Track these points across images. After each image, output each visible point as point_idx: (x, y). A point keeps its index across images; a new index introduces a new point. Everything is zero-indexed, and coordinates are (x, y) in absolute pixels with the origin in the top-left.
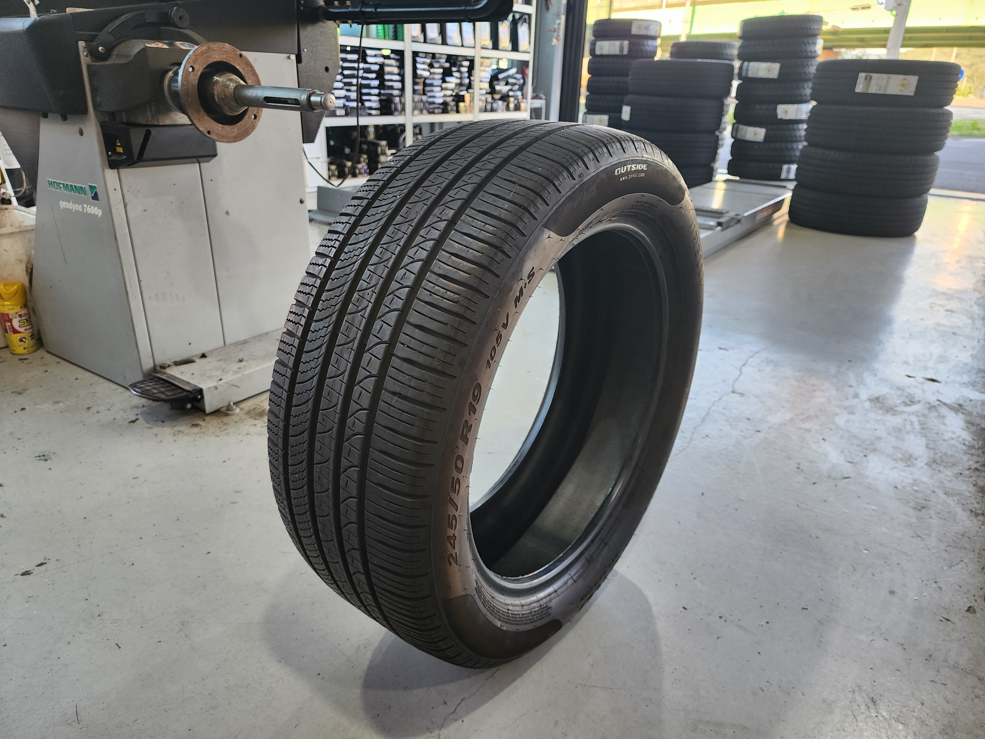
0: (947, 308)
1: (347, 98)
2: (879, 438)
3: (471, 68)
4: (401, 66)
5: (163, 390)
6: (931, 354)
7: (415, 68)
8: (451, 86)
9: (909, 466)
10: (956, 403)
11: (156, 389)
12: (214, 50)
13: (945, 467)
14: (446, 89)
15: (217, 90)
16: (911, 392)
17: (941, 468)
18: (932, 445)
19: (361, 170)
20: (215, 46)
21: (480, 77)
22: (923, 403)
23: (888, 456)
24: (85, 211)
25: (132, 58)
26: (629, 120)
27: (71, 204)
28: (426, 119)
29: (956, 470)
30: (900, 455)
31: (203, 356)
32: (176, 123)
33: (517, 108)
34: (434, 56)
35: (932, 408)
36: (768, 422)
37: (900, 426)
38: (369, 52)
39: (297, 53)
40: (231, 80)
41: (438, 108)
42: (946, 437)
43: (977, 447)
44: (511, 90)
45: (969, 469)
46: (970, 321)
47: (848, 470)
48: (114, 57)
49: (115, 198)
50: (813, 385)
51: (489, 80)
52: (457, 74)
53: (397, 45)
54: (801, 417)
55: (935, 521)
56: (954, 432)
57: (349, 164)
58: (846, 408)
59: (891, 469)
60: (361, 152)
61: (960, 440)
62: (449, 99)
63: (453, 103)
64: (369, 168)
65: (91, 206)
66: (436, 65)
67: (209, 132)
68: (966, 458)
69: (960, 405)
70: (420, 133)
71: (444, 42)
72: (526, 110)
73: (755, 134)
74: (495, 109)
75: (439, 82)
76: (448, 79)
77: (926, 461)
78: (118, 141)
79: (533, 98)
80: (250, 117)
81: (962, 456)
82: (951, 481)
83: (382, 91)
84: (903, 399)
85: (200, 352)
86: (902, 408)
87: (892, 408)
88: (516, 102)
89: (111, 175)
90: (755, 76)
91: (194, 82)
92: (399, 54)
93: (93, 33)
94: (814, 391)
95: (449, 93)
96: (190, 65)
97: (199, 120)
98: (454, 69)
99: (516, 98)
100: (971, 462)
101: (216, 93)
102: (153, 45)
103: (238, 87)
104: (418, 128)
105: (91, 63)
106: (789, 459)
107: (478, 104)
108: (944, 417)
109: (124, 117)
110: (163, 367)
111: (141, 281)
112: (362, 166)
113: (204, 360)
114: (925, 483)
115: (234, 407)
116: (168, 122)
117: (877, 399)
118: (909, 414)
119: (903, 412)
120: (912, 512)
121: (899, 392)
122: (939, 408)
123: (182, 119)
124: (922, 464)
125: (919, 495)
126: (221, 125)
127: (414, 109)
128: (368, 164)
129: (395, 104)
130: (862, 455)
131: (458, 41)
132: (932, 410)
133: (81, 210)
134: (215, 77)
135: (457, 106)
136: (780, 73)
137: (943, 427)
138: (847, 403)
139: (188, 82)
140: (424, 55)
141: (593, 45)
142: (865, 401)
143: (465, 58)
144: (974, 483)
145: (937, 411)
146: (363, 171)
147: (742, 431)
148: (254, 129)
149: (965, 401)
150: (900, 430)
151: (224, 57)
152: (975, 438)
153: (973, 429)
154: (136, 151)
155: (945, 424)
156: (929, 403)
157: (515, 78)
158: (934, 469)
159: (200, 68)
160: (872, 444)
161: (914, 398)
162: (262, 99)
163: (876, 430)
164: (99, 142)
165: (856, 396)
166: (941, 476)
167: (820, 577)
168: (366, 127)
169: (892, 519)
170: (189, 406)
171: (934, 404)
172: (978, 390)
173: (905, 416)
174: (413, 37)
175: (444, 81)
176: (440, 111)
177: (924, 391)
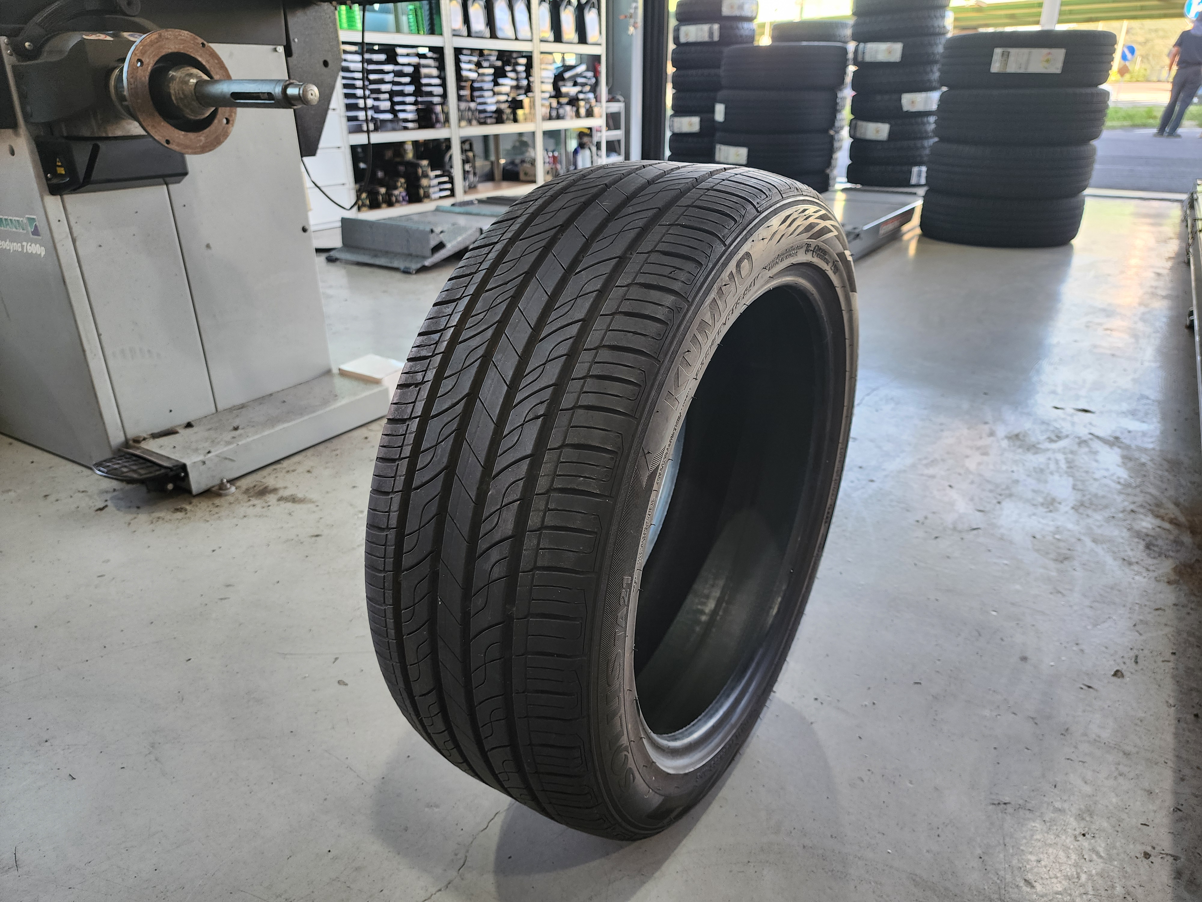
0: (1105, 326)
1: (376, 110)
2: (1017, 482)
3: (529, 67)
4: (441, 67)
5: (134, 467)
6: (1084, 381)
7: (458, 69)
8: (506, 89)
9: (1051, 511)
10: (1110, 436)
11: (125, 467)
12: (167, 39)
13: (1095, 510)
14: (499, 94)
15: (174, 88)
16: (1058, 426)
17: (1090, 512)
18: (1080, 486)
19: (398, 198)
20: (169, 33)
21: (541, 78)
22: (1072, 437)
23: (1027, 501)
24: (25, 251)
25: (67, 53)
26: (724, 122)
27: (7, 242)
28: (476, 131)
29: (1107, 513)
30: (1041, 500)
31: (189, 425)
32: (129, 134)
33: (590, 114)
34: (481, 52)
35: (1082, 442)
36: (884, 470)
37: (1042, 466)
38: (399, 51)
39: (285, 44)
40: (191, 75)
41: (491, 117)
42: (1097, 476)
43: (1134, 485)
44: (581, 92)
45: (1123, 511)
46: (1132, 340)
47: (977, 520)
48: (45, 54)
49: (61, 232)
50: (941, 424)
51: (552, 80)
52: (512, 75)
53: (435, 41)
54: (924, 462)
55: (1079, 574)
56: (1107, 470)
57: (383, 190)
58: (978, 448)
59: (1030, 516)
60: (398, 175)
61: (1115, 478)
62: (504, 106)
63: (508, 111)
64: (408, 194)
65: (32, 243)
66: (485, 64)
67: (168, 142)
68: (1119, 499)
69: (1117, 438)
70: (471, 149)
71: (493, 35)
72: (601, 116)
73: (877, 132)
74: (561, 115)
75: (490, 85)
76: (501, 81)
77: (1071, 505)
78: (58, 160)
79: (609, 101)
80: (220, 122)
81: (1116, 496)
82: (1100, 527)
83: (420, 99)
84: (1048, 434)
85: (185, 421)
86: (1047, 445)
87: (1034, 446)
88: (588, 106)
89: (53, 202)
90: (873, 60)
91: (143, 78)
92: (438, 51)
93: (18, 26)
94: (942, 430)
95: (503, 98)
96: (137, 58)
97: (153, 127)
98: (508, 68)
99: (587, 100)
100: (1126, 503)
101: (172, 92)
102: (93, 37)
103: (200, 83)
104: (467, 143)
105: (17, 63)
106: (908, 511)
107: (542, 110)
108: (1096, 453)
109: (64, 129)
110: (137, 441)
111: (101, 335)
112: (400, 192)
113: (189, 431)
114: (1069, 530)
115: (228, 485)
116: (119, 133)
117: (1017, 436)
118: (1054, 451)
119: (1048, 450)
120: (1052, 565)
121: (1044, 427)
122: (1090, 442)
123: (134, 128)
124: (1067, 509)
125: (1062, 544)
126: (183, 133)
127: (460, 119)
128: (407, 190)
129: (436, 114)
130: (995, 501)
131: (511, 34)
132: (1083, 445)
133: (20, 250)
134: (170, 72)
135: (515, 114)
136: (904, 54)
137: (1094, 464)
138: (980, 443)
139: (136, 79)
140: (469, 52)
141: (677, 30)
142: (1002, 439)
143: (521, 54)
144: (1129, 527)
145: (1088, 446)
146: (401, 199)
147: (852, 482)
148: (228, 136)
149: (1122, 433)
150: (1042, 471)
151: (181, 47)
152: (1132, 475)
153: (1130, 464)
154: (81, 170)
155: (1097, 461)
156: (1079, 438)
157: (585, 77)
158: (1081, 514)
159: (150, 62)
160: (1008, 488)
161: (1061, 432)
162: (229, 96)
163: (1013, 472)
164: (34, 161)
165: (992, 434)
166: (1090, 521)
167: (937, 645)
168: (402, 144)
169: (1028, 574)
170: (170, 486)
171: (1084, 438)
172: (1138, 420)
173: (1049, 454)
174: (454, 30)
175: (496, 84)
176: (494, 120)
177: (1073, 424)
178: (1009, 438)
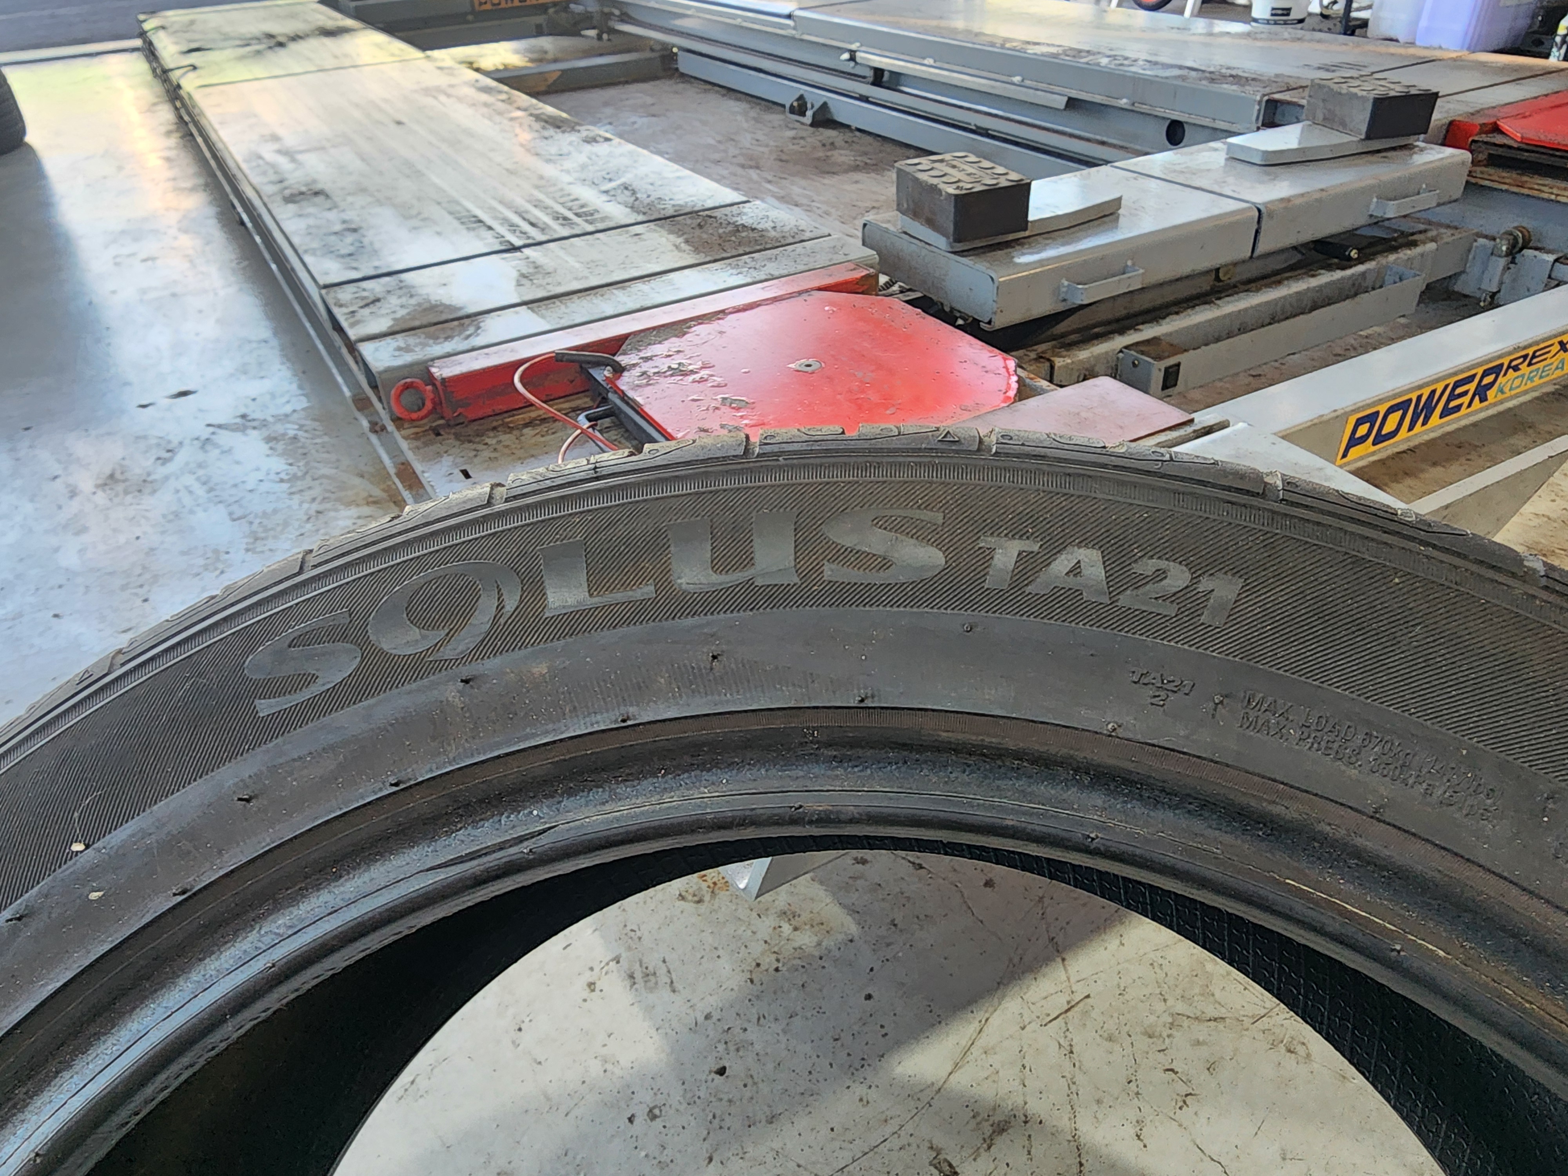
178: (103, 486)
